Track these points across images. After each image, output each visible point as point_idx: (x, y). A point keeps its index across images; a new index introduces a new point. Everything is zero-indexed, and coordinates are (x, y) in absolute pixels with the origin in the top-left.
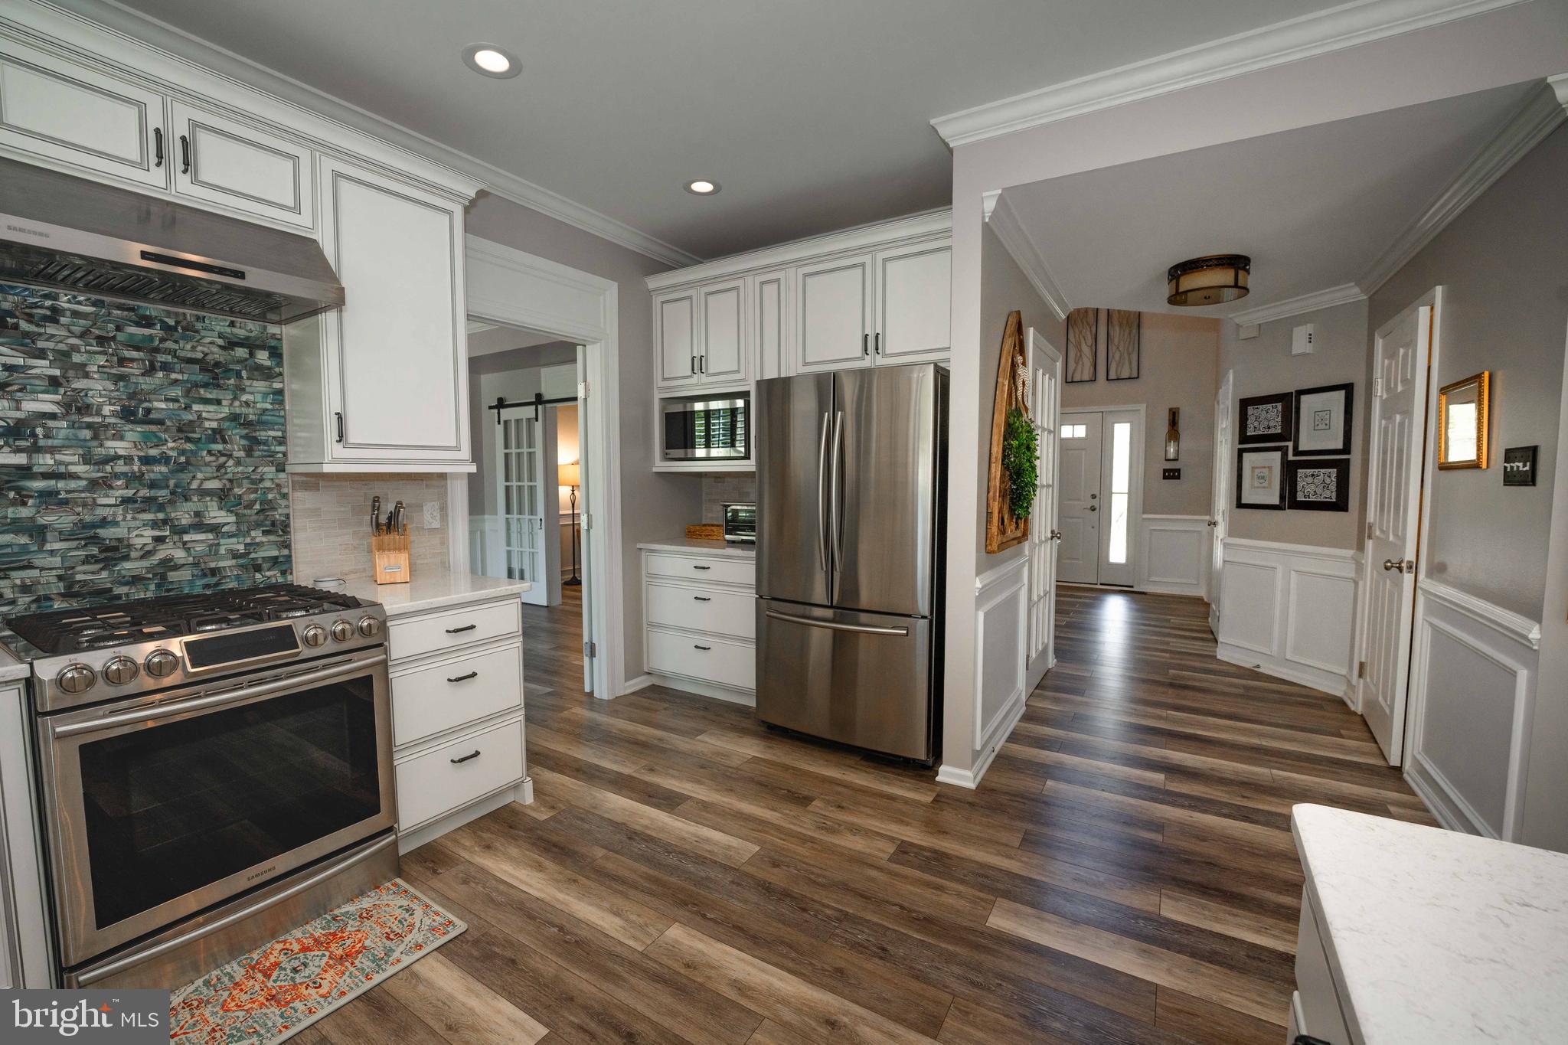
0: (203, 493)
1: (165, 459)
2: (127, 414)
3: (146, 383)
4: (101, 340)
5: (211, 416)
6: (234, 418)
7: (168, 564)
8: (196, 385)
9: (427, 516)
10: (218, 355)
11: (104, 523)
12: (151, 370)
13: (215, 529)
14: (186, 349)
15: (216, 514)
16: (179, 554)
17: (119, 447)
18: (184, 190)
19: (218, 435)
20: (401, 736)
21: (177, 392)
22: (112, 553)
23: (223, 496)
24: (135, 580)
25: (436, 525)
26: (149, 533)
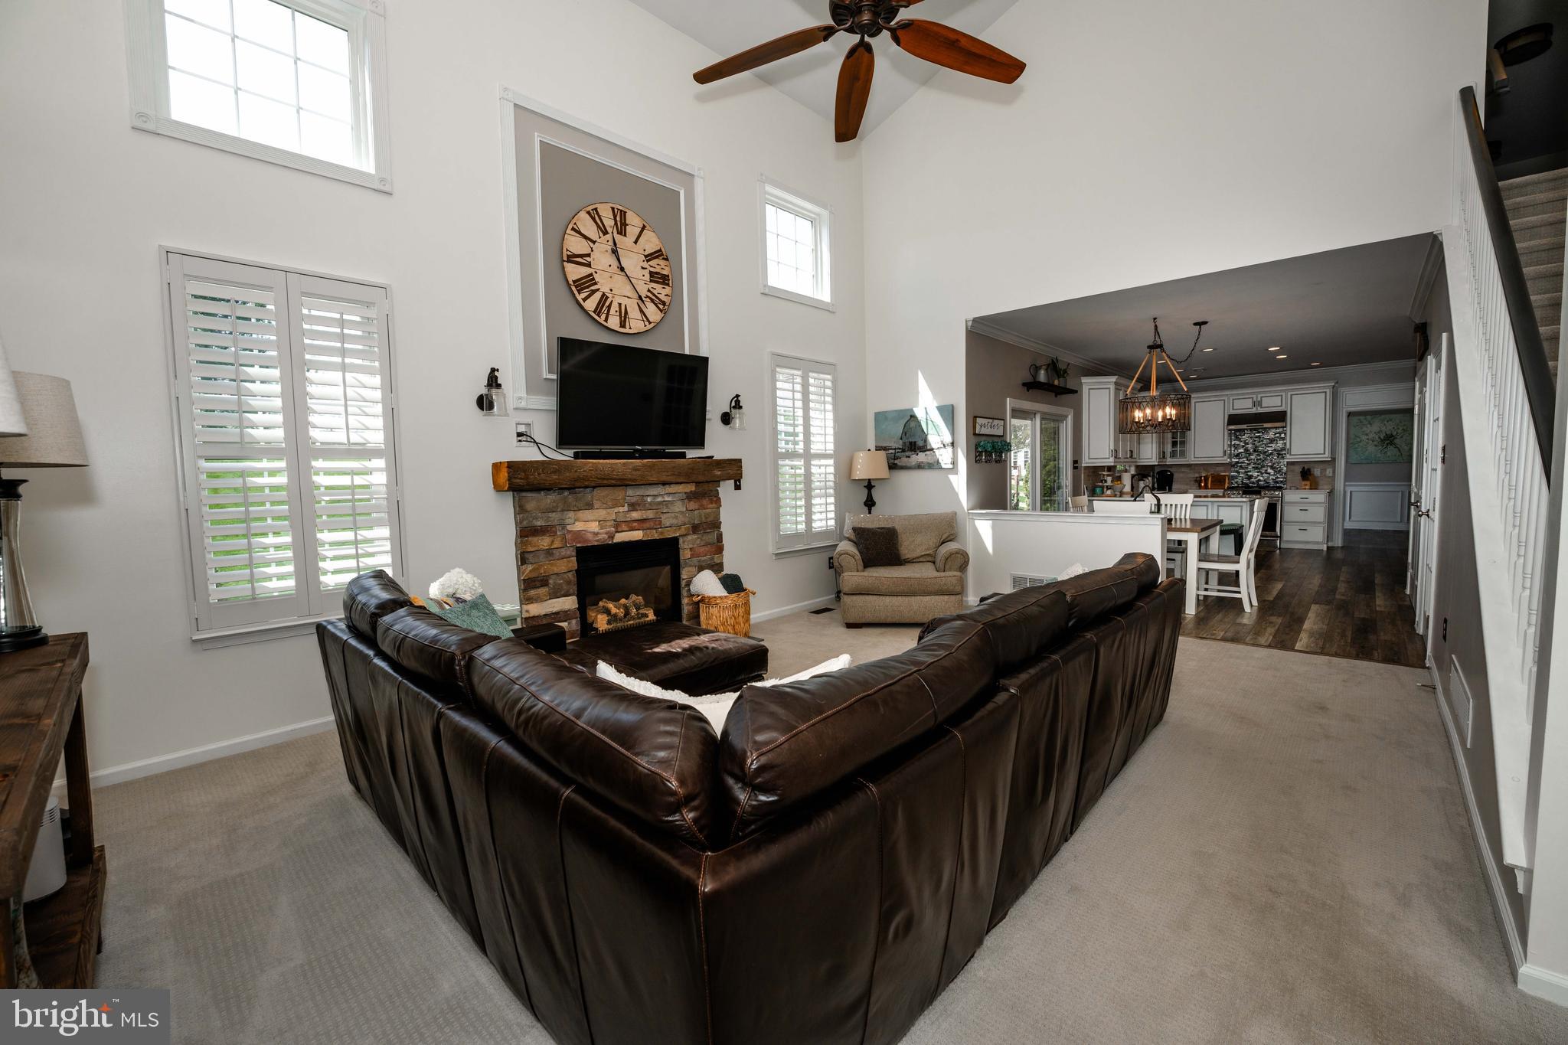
0: (1267, 466)
1: (1260, 459)
2: (1255, 451)
3: (1258, 444)
4: (1251, 438)
5: (1270, 450)
6: (1275, 450)
7: (1260, 480)
8: (1267, 444)
9: (1328, 472)
10: (1273, 436)
11: (1249, 472)
12: (1259, 442)
13: (1269, 474)
14: (1265, 436)
15: (1270, 471)
16: (1262, 478)
17: (1252, 457)
18: (1260, 410)
19: (1271, 454)
20: (1286, 518)
21: (1263, 446)
22: (1250, 477)
23: (1272, 467)
24: (1253, 483)
25: (1331, 475)
26: (1257, 474)
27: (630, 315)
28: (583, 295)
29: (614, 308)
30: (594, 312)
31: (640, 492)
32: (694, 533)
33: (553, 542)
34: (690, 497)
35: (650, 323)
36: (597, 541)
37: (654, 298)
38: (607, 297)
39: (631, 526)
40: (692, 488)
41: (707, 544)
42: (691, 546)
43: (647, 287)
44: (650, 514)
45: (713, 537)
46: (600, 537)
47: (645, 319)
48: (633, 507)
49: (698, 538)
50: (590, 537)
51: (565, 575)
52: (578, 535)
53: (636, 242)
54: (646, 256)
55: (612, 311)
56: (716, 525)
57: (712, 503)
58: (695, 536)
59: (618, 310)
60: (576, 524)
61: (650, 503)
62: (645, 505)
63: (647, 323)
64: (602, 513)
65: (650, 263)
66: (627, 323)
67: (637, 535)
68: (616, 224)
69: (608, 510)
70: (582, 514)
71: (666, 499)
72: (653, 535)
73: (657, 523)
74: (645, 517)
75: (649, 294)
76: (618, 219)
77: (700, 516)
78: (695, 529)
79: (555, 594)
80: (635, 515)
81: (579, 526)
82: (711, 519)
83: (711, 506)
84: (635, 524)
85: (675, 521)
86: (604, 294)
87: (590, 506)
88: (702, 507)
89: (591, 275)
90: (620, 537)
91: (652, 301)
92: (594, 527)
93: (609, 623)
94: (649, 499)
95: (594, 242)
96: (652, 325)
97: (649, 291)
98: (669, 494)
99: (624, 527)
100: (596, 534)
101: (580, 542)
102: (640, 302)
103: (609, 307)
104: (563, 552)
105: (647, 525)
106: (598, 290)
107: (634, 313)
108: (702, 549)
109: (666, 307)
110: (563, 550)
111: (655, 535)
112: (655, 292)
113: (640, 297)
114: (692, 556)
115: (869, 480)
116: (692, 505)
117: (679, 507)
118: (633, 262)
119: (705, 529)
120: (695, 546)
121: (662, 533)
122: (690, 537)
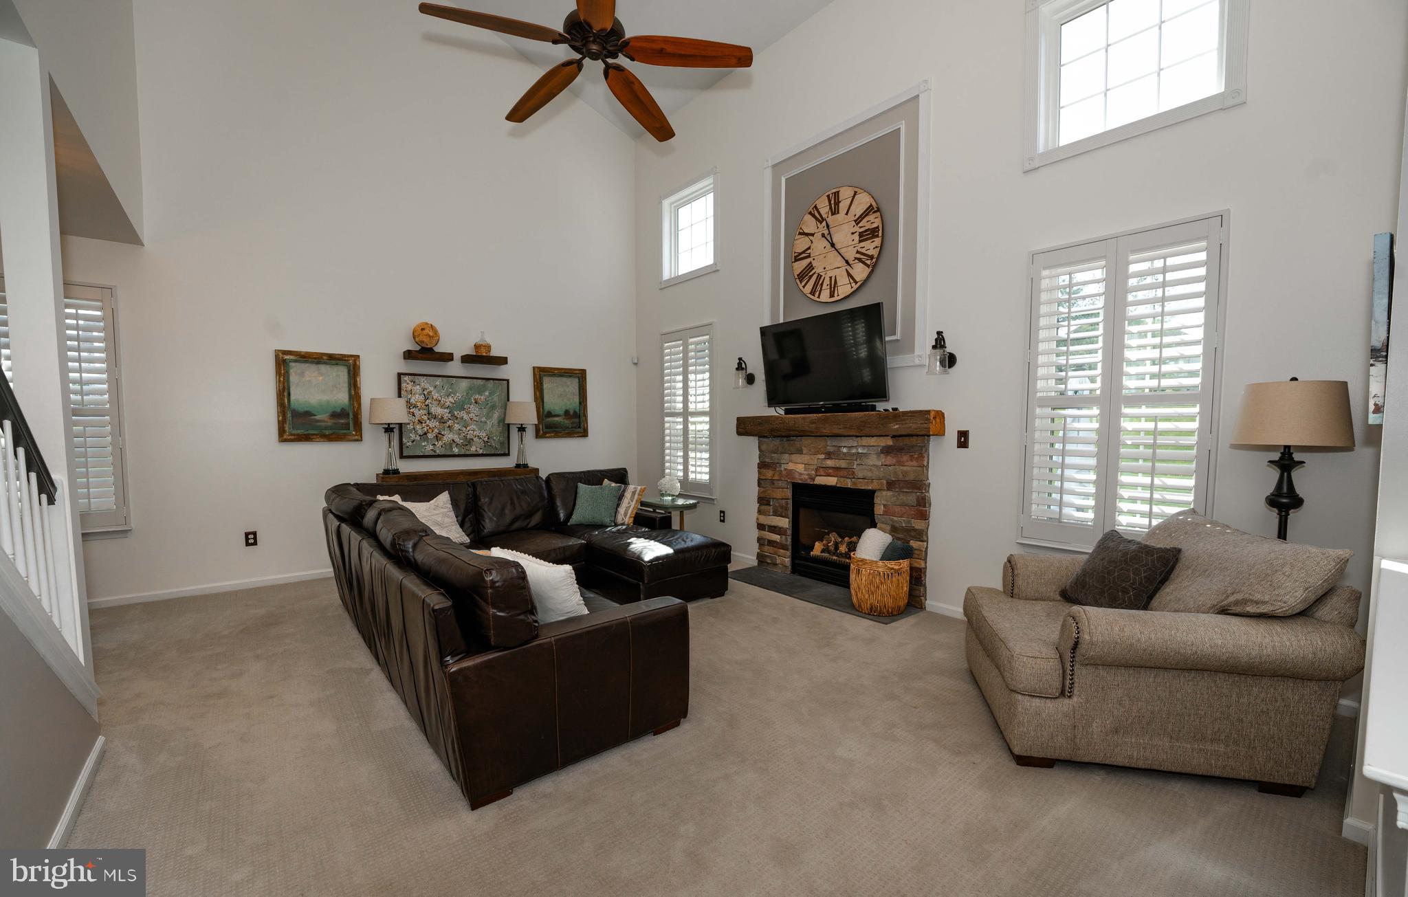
27: (839, 284)
28: (803, 284)
29: (827, 281)
30: (810, 293)
31: (836, 442)
32: (888, 490)
33: (774, 475)
34: (886, 451)
35: (856, 283)
36: (801, 479)
37: (862, 257)
38: (821, 276)
39: (828, 471)
40: (890, 442)
41: (903, 505)
42: (885, 503)
43: (855, 250)
44: (843, 464)
45: (912, 499)
46: (803, 477)
47: (852, 281)
48: (829, 455)
49: (893, 496)
50: (797, 476)
51: (780, 501)
52: (790, 472)
53: (847, 214)
54: (855, 221)
55: (825, 286)
56: (918, 486)
57: (912, 460)
58: (890, 493)
59: (829, 283)
60: (790, 463)
61: (844, 454)
62: (839, 455)
63: (853, 284)
64: (806, 458)
65: (860, 225)
66: (836, 292)
67: (832, 481)
68: (831, 208)
69: (812, 456)
70: (796, 457)
71: (860, 450)
72: (847, 484)
73: (848, 472)
74: (838, 465)
75: (858, 256)
76: (832, 202)
77: (895, 472)
78: (891, 485)
79: (776, 514)
80: (830, 463)
81: (791, 466)
82: (911, 477)
83: (911, 463)
84: (831, 471)
85: (869, 474)
86: (819, 274)
87: (800, 452)
88: (900, 463)
89: (811, 263)
90: (821, 480)
91: (860, 260)
92: (800, 468)
93: (823, 551)
94: (845, 450)
95: (813, 235)
96: (859, 284)
97: (858, 252)
98: (863, 446)
99: (822, 472)
100: (801, 474)
101: (789, 478)
102: (848, 268)
103: (822, 284)
104: (780, 484)
105: (841, 473)
106: (814, 274)
107: (843, 280)
108: (897, 509)
109: (874, 260)
110: (780, 482)
111: (849, 484)
112: (863, 251)
113: (847, 262)
114: (885, 513)
115: (1287, 447)
116: (890, 460)
117: (873, 460)
118: (845, 234)
119: (903, 488)
120: (889, 503)
121: (854, 483)
122: (884, 493)
